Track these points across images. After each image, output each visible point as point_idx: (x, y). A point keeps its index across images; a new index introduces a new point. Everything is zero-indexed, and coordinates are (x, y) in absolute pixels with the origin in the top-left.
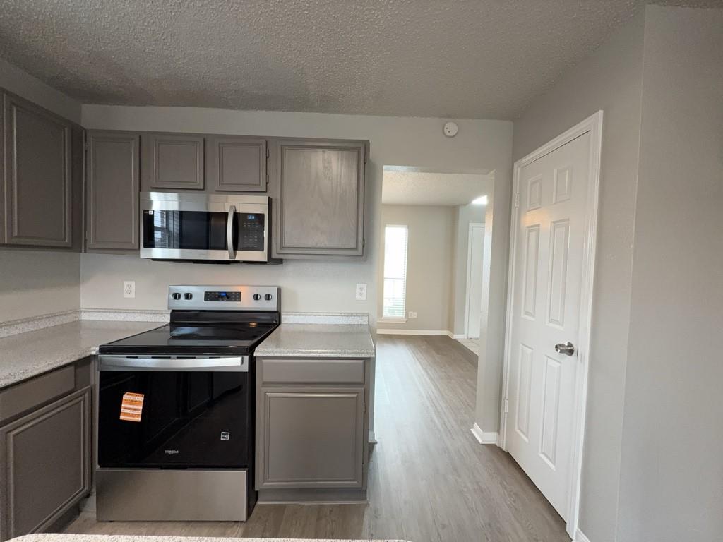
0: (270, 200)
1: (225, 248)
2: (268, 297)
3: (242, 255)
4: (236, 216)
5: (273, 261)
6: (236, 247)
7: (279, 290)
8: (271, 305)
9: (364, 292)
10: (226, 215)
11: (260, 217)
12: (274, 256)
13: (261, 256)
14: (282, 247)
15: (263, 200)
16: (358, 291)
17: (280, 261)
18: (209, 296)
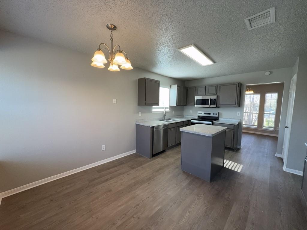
0: (217, 96)
1: (209, 105)
2: (216, 114)
3: (211, 106)
4: (211, 99)
5: (217, 107)
6: (211, 105)
7: (218, 113)
8: (217, 116)
9: (239, 114)
10: (209, 99)
11: (215, 99)
12: (217, 106)
13: (215, 106)
14: (219, 105)
15: (216, 96)
16: (238, 114)
17: (219, 107)
18: (205, 113)
